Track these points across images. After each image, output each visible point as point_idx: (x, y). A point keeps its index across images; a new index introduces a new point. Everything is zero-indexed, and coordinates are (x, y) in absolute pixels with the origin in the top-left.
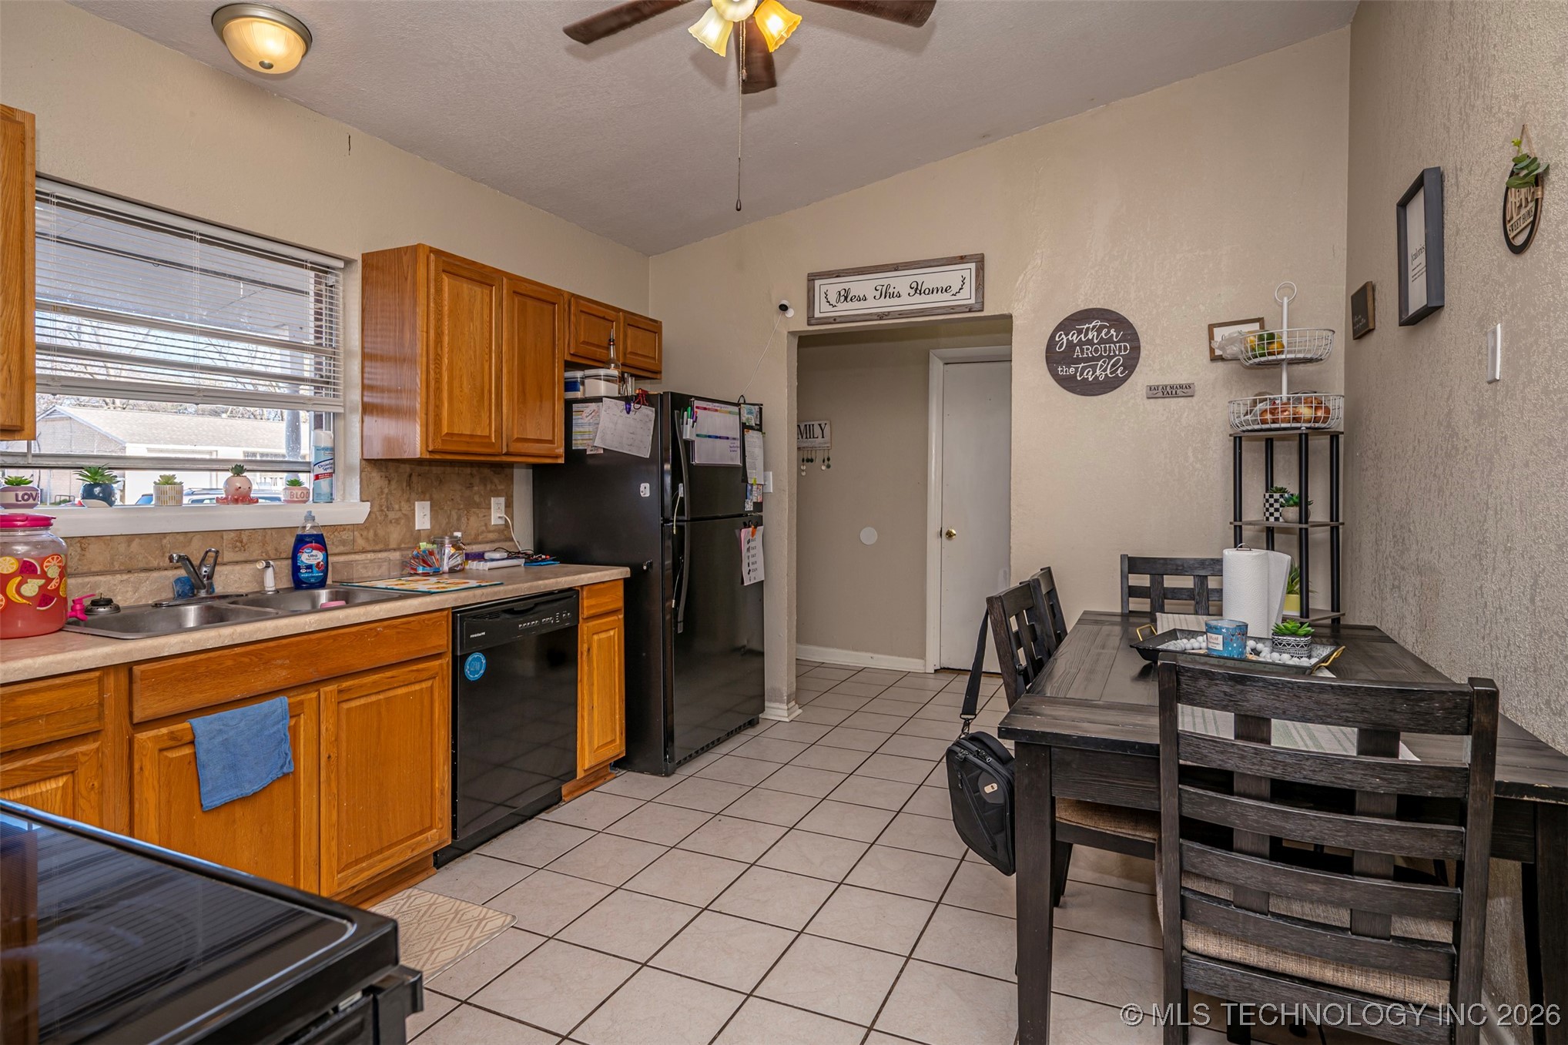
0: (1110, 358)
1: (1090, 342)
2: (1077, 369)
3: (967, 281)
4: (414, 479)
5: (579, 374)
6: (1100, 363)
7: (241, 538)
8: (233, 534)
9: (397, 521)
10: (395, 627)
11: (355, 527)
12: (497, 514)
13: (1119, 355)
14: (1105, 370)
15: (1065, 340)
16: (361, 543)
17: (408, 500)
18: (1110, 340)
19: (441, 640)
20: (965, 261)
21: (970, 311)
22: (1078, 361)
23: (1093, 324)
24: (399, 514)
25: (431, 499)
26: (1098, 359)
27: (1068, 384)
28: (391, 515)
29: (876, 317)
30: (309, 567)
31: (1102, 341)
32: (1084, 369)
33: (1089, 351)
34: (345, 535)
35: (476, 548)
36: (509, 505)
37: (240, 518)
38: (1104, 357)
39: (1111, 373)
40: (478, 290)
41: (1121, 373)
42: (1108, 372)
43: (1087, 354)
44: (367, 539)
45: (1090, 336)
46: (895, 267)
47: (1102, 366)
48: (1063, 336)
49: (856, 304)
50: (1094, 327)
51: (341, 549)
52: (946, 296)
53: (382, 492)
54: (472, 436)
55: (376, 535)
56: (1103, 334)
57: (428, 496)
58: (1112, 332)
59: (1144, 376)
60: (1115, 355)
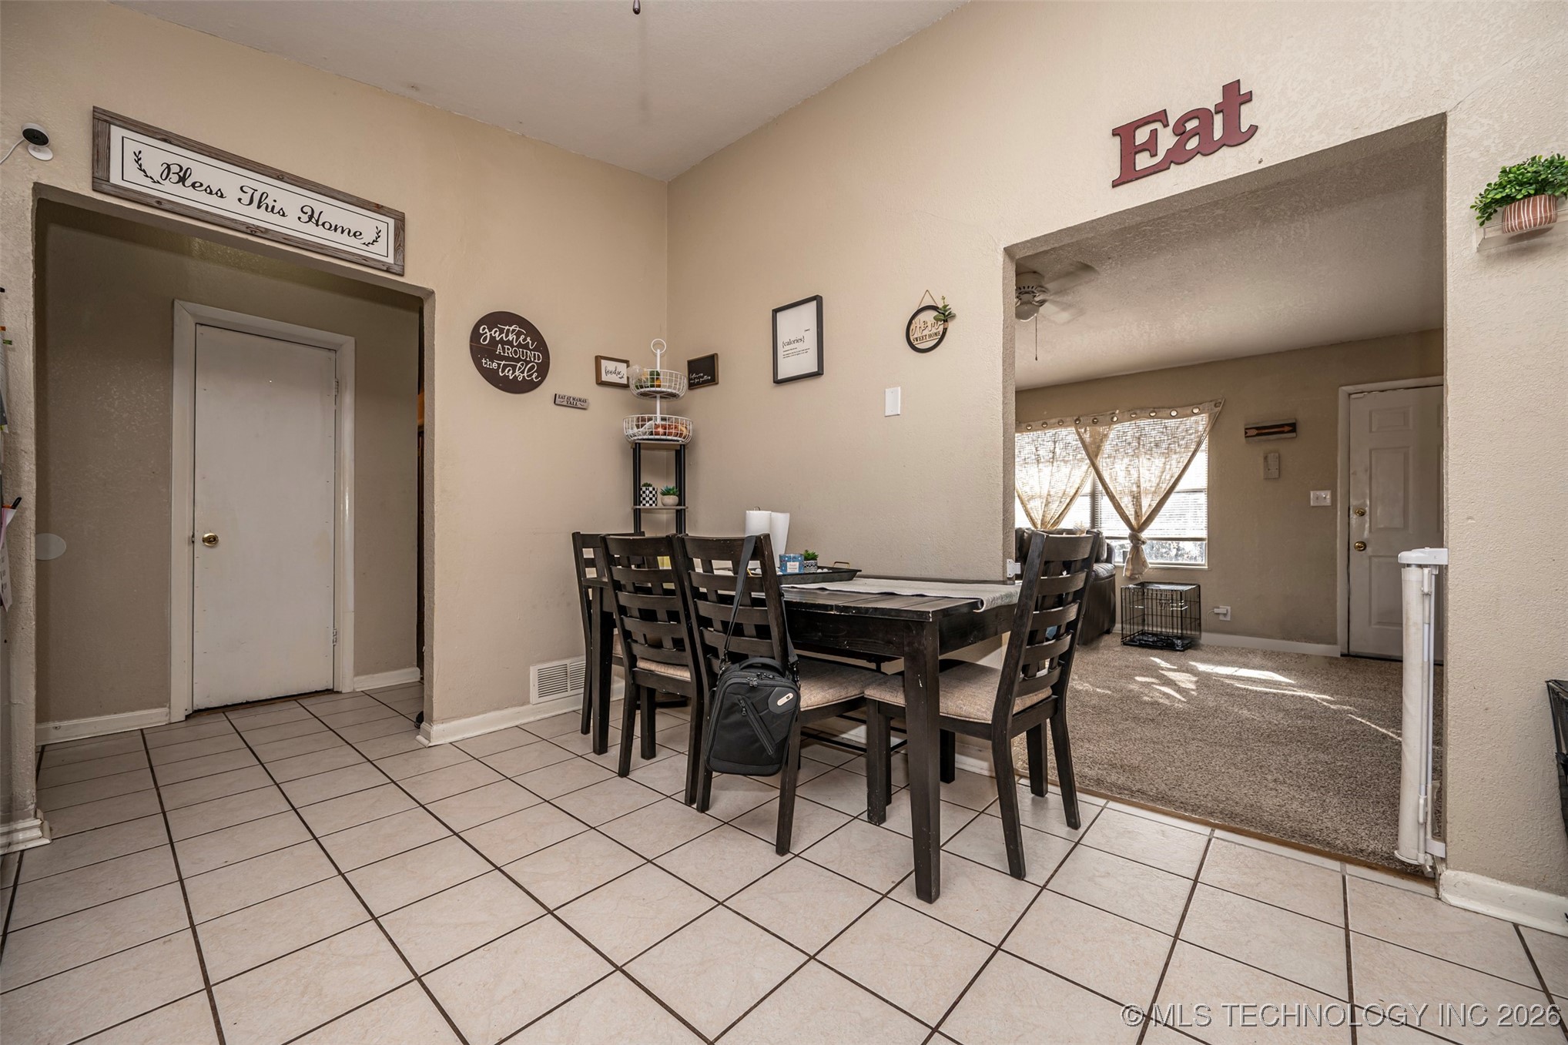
0: (528, 363)
1: (510, 343)
2: (499, 365)
3: (383, 234)
6: (519, 365)
13: (533, 362)
14: (523, 372)
15: (488, 334)
18: (526, 347)
20: (382, 211)
21: (388, 271)
22: (501, 358)
23: (513, 327)
26: (518, 360)
27: (491, 377)
29: (244, 229)
31: (520, 346)
32: (505, 367)
33: (509, 352)
38: (522, 360)
39: (528, 376)
41: (536, 378)
42: (525, 374)
43: (508, 353)
45: (510, 338)
46: (279, 175)
47: (520, 368)
48: (486, 330)
50: (514, 330)
52: (352, 241)
56: (521, 339)
58: (528, 339)
59: (552, 385)
60: (531, 362)
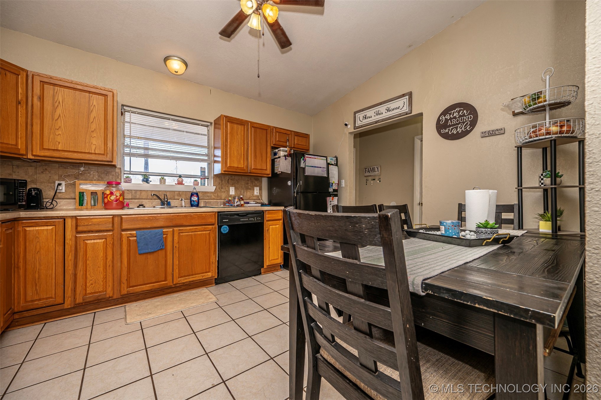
0: (464, 123)
1: (455, 118)
2: (449, 130)
3: (406, 103)
4: (230, 181)
5: (277, 150)
6: (460, 125)
7: (180, 193)
8: (177, 192)
9: (224, 192)
10: (197, 215)
11: (212, 192)
12: (256, 191)
13: (468, 121)
14: (462, 128)
15: (444, 119)
16: (213, 197)
17: (228, 186)
18: (464, 115)
19: (214, 220)
20: (405, 95)
21: (406, 114)
22: (450, 126)
23: (456, 110)
24: (225, 190)
25: (235, 187)
26: (458, 124)
27: (446, 136)
28: (223, 190)
29: (374, 123)
30: (194, 201)
31: (460, 116)
32: (452, 129)
33: (454, 121)
34: (208, 195)
35: (248, 201)
36: (261, 189)
37: (180, 188)
38: (461, 123)
39: (464, 129)
40: (240, 126)
41: (469, 128)
42: (463, 129)
43: (454, 123)
44: (215, 196)
45: (455, 115)
46: (381, 104)
47: (460, 127)
48: (443, 117)
49: (369, 119)
50: (457, 111)
51: (207, 198)
52: (398, 110)
53: (220, 184)
54: (237, 167)
55: (218, 195)
56: (460, 113)
57: (234, 186)
58: (465, 111)
59: (480, 127)
60: (466, 121)
